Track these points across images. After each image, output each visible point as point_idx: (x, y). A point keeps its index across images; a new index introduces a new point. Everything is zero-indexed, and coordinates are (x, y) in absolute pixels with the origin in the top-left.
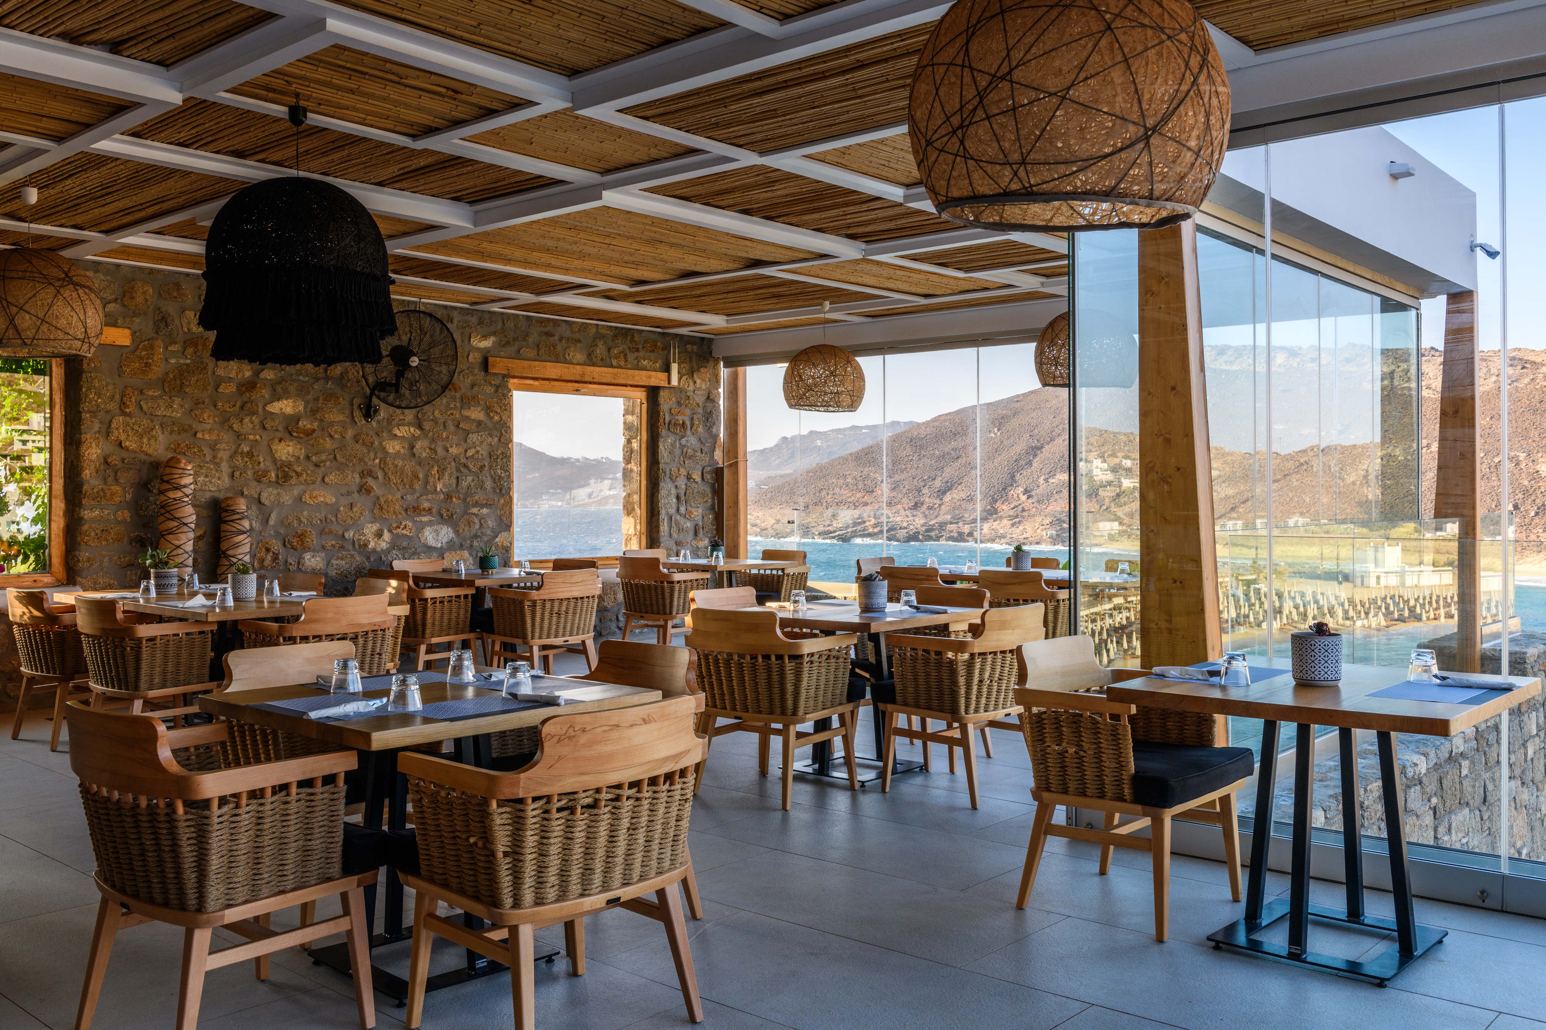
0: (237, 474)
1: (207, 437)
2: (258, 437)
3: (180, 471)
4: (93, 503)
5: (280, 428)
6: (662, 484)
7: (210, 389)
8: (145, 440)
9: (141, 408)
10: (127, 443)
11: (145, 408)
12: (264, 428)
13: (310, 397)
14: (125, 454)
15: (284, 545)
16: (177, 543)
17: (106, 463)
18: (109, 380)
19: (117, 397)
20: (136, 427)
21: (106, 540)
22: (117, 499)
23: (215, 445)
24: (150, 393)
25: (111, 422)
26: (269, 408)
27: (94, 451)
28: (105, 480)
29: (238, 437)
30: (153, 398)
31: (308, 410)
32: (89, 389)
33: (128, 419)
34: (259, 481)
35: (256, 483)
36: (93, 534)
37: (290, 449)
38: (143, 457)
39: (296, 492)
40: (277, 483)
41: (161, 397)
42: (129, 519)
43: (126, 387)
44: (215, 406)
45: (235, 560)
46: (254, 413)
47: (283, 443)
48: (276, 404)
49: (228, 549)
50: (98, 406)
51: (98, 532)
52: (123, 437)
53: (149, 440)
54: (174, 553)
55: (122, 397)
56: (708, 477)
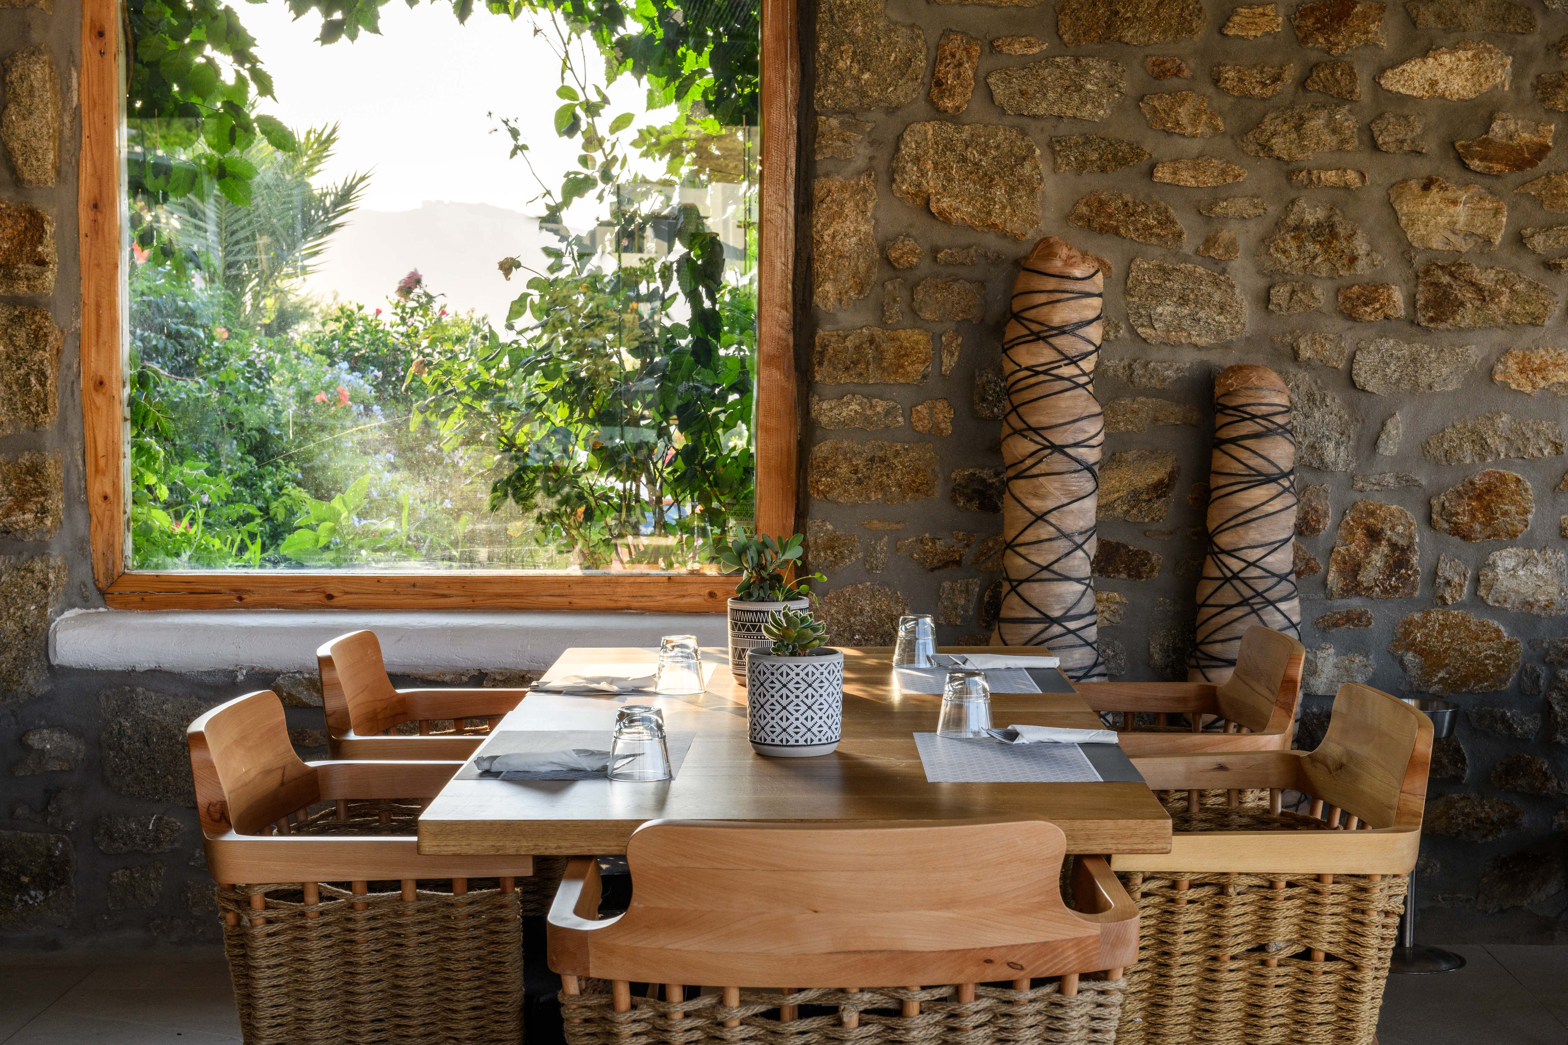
0: (1281, 293)
1: (1187, 178)
2: (1352, 176)
4: (844, 378)
5: (1430, 146)
7: (1202, 24)
8: (999, 193)
9: (990, 94)
10: (946, 202)
11: (1000, 93)
12: (1375, 147)
13: (1533, 40)
14: (939, 235)
15: (1429, 521)
17: (887, 261)
18: (895, 16)
19: (921, 63)
20: (973, 154)
21: (881, 487)
22: (915, 369)
23: (1211, 206)
24: (1018, 49)
25: (899, 138)
26: (1393, 82)
27: (849, 226)
28: (881, 312)
29: (1289, 175)
30: (1026, 64)
31: (1527, 84)
32: (836, 44)
33: (950, 129)
34: (1351, 316)
35: (1341, 324)
36: (844, 470)
37: (1461, 213)
38: (992, 241)
39: (1475, 353)
40: (1413, 322)
41: (1047, 59)
42: (947, 428)
43: (946, 33)
44: (1216, 81)
45: (1235, 565)
46: (1343, 99)
47: (1435, 194)
48: (1414, 67)
49: (1219, 530)
50: (863, 94)
51: (859, 462)
52: (932, 184)
53: (1011, 190)
54: (1029, 536)
55: (935, 63)
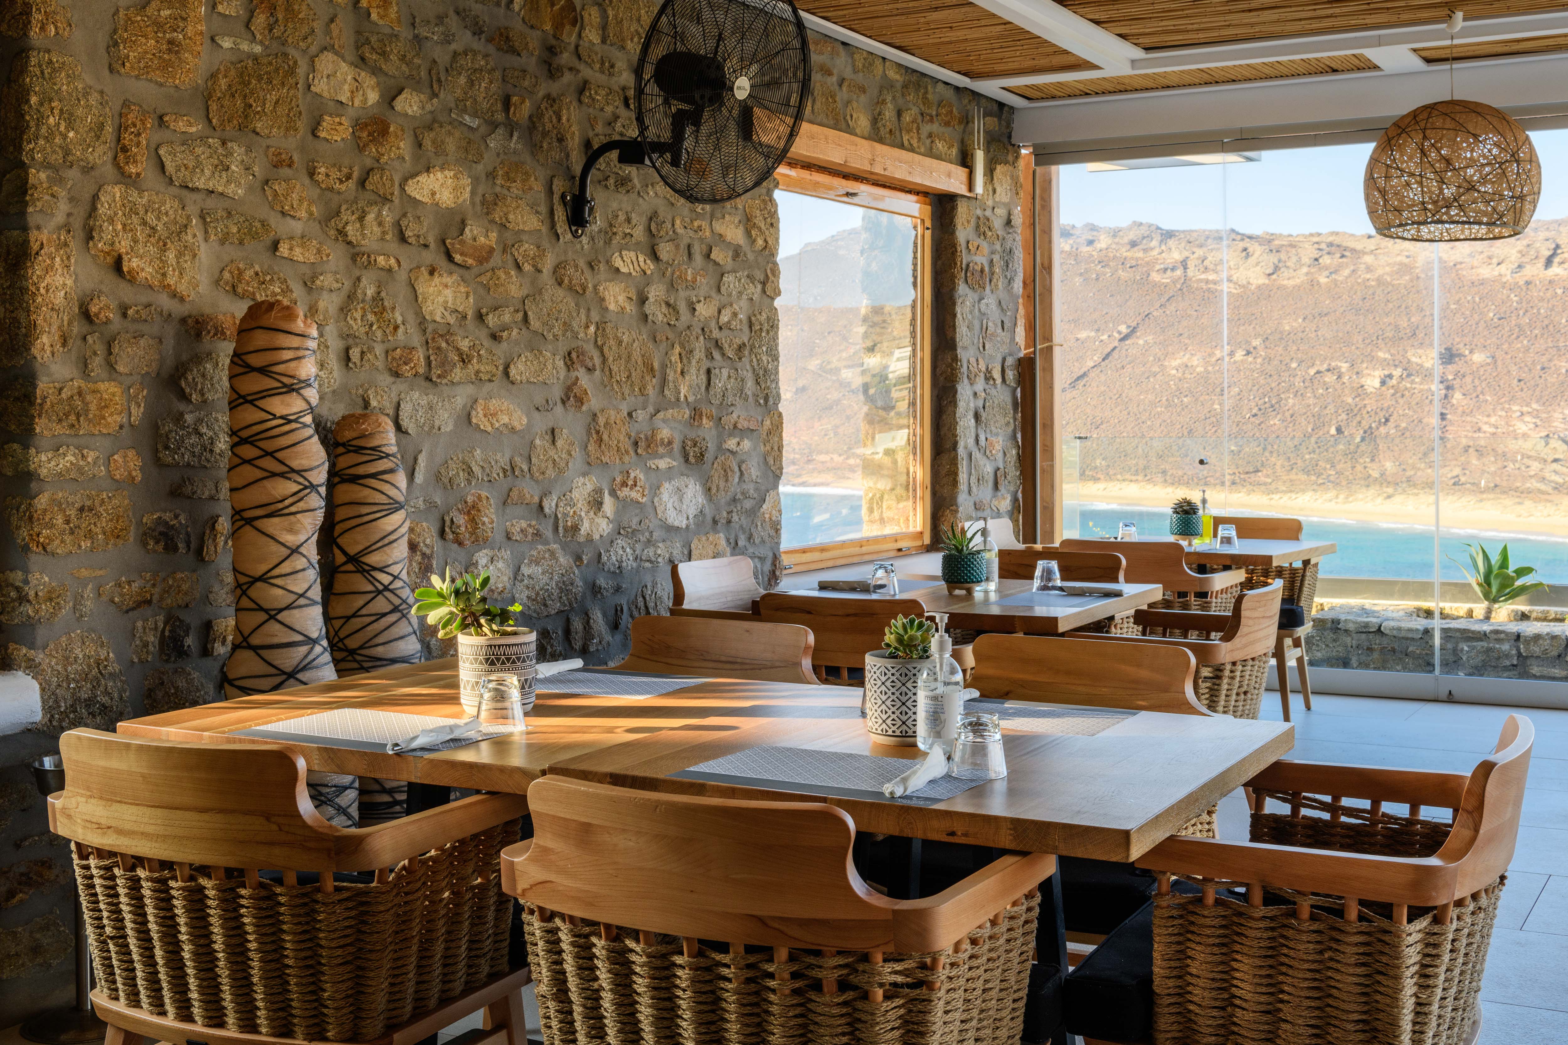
0: (355, 354)
1: (298, 254)
2: (392, 261)
3: (295, 342)
4: (58, 429)
5: (431, 240)
6: (959, 388)
7: (302, 125)
8: (171, 255)
9: (162, 167)
10: (135, 263)
11: (169, 165)
12: (403, 239)
13: (480, 167)
14: (126, 293)
15: (442, 534)
16: (290, 539)
17: (86, 315)
18: (89, 79)
19: (109, 129)
20: (151, 218)
21: (90, 535)
22: (114, 420)
23: (314, 278)
24: (181, 126)
25: (95, 198)
26: (412, 189)
27: (59, 280)
28: (84, 365)
29: (354, 257)
30: (187, 140)
31: (478, 199)
32: (46, 99)
33: (134, 195)
34: (397, 374)
35: (389, 379)
36: (59, 520)
37: (450, 294)
38: (165, 302)
39: (459, 403)
40: (428, 379)
41: (203, 138)
42: (138, 475)
43: (126, 104)
44: (312, 174)
45: (385, 579)
46: (386, 200)
47: (436, 280)
48: (423, 178)
49: (368, 550)
50: (67, 153)
51: (72, 513)
52: (123, 245)
53: (180, 255)
54: (285, 568)
55: (120, 129)
56: (1010, 375)
